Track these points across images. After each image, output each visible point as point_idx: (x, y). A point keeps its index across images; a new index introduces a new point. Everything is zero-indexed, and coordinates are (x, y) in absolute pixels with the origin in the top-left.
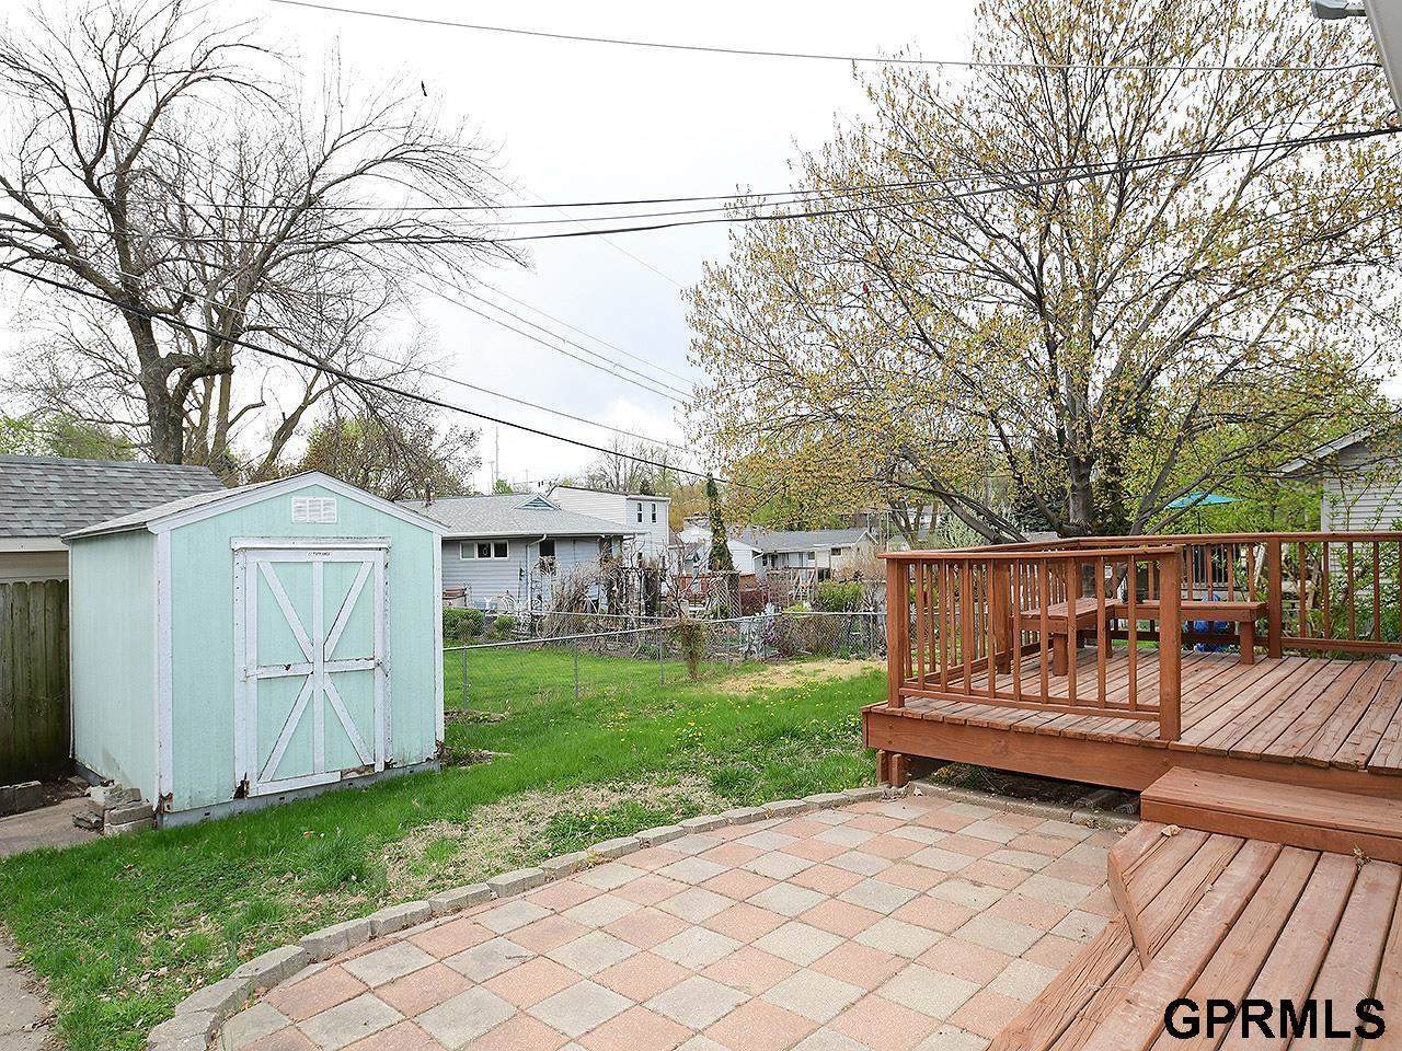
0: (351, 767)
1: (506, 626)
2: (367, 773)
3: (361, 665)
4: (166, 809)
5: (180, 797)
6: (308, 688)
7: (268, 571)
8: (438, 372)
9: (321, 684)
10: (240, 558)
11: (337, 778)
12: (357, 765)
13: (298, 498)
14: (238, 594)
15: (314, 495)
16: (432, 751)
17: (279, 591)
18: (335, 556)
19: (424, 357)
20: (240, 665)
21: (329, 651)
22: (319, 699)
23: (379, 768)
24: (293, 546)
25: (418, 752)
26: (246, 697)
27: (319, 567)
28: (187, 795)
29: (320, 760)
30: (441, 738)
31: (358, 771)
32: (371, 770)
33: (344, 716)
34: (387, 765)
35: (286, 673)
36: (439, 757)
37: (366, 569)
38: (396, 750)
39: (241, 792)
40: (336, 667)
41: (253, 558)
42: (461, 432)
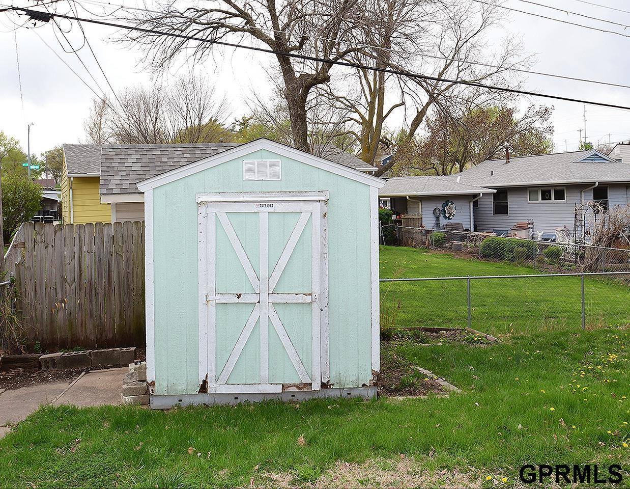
0: (292, 382)
1: (554, 255)
2: (305, 390)
3: (301, 299)
4: (151, 392)
5: (160, 385)
6: (256, 315)
7: (224, 219)
8: (522, 68)
9: (265, 312)
10: (203, 209)
11: (279, 389)
12: (297, 382)
13: (249, 161)
14: (201, 237)
15: (262, 158)
16: (368, 379)
17: (232, 235)
18: (277, 207)
19: (512, 60)
20: (202, 292)
21: (273, 285)
22: (264, 323)
23: (316, 386)
24: (245, 199)
25: (354, 378)
26: (207, 316)
27: (264, 216)
28: (165, 384)
29: (265, 373)
30: (377, 368)
31: (298, 387)
32: (309, 387)
33: (285, 340)
34: (324, 386)
35: (237, 300)
36: (375, 384)
37: (305, 217)
38: (333, 373)
39: (204, 388)
40: (278, 299)
41: (212, 210)
42: (538, 110)
